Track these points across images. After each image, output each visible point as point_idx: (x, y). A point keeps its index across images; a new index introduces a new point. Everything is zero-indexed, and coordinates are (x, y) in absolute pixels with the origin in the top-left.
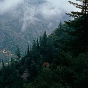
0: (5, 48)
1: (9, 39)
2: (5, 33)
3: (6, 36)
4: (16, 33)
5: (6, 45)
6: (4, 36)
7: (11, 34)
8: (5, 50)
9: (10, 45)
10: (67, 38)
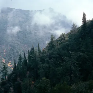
0: (11, 61)
1: (14, 51)
2: (11, 45)
3: (11, 48)
4: (22, 45)
5: (11, 58)
6: (10, 48)
7: (17, 46)
8: (10, 63)
9: (16, 58)
10: (56, 53)
